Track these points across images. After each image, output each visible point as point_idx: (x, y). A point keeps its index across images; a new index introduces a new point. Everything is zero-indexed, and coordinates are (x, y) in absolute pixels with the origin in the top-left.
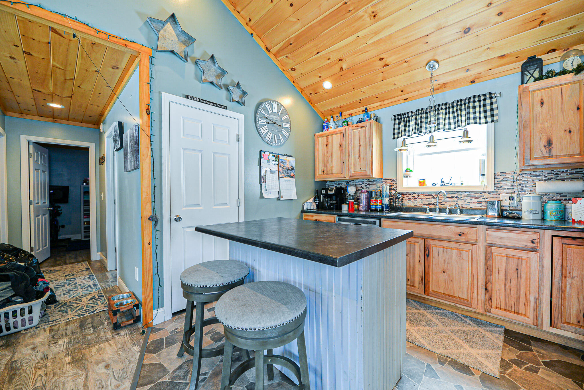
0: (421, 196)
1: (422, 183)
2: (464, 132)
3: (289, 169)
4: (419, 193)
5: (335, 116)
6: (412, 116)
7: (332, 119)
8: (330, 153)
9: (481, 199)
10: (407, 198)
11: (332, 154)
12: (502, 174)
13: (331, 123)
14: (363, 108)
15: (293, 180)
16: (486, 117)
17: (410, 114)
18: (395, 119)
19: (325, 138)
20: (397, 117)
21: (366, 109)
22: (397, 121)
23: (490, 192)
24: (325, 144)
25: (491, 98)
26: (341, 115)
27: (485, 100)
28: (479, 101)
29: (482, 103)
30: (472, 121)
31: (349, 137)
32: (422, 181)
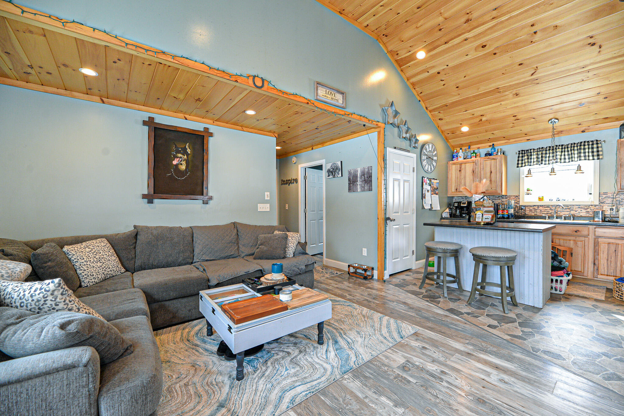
0: (541, 208)
1: (541, 199)
2: (578, 167)
3: (435, 189)
4: (538, 206)
5: (464, 148)
7: (461, 150)
8: (463, 177)
9: (589, 210)
10: (529, 209)
11: (465, 177)
12: (605, 193)
13: (461, 154)
14: (491, 144)
15: (437, 196)
16: (593, 156)
17: (532, 151)
18: (519, 154)
19: (459, 166)
20: (521, 152)
21: (493, 145)
22: (521, 155)
23: (595, 206)
24: (459, 169)
25: (597, 144)
26: (469, 148)
27: (593, 144)
28: (588, 145)
29: (590, 146)
30: (583, 158)
31: (482, 166)
32: (541, 197)
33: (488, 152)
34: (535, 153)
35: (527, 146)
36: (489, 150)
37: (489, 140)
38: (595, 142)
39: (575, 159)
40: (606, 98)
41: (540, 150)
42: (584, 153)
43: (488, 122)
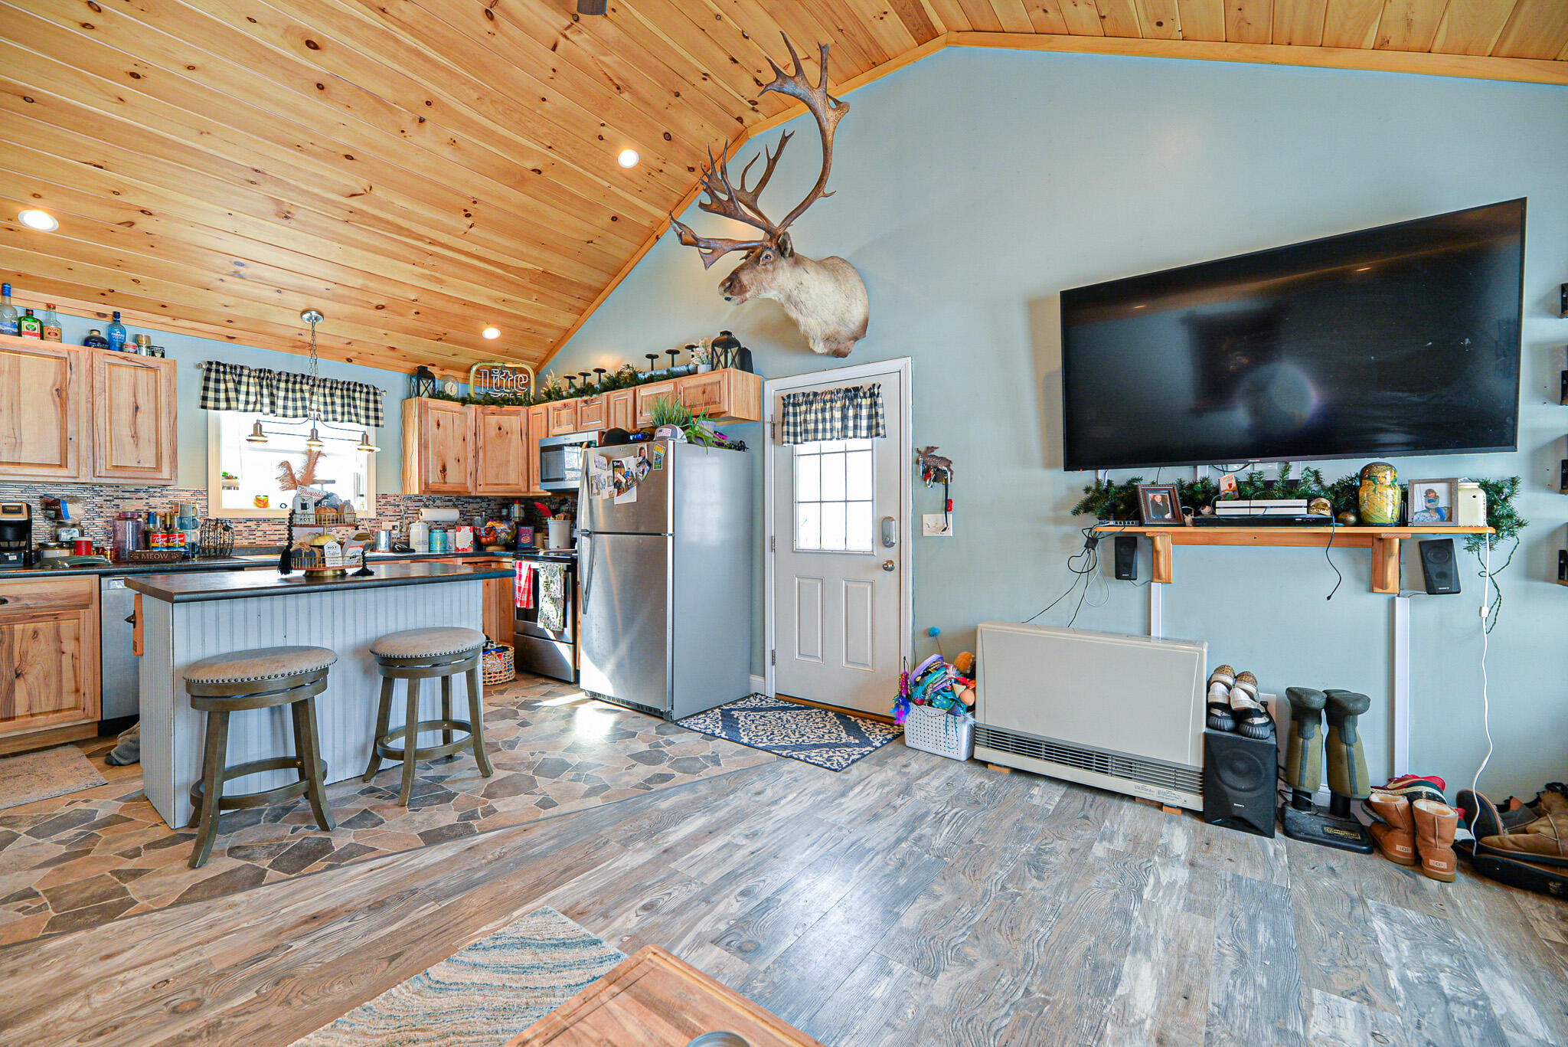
0: (264, 526)
1: (261, 502)
2: (363, 436)
4: (258, 521)
6: (249, 376)
11: (15, 407)
12: (384, 496)
14: (109, 310)
16: (367, 417)
17: (246, 372)
18: (209, 370)
20: (214, 366)
21: (116, 315)
22: (213, 375)
23: (370, 520)
25: (375, 394)
27: (368, 393)
28: (361, 392)
29: (363, 396)
30: (354, 418)
31: (98, 379)
32: (262, 498)
33: (95, 333)
34: (251, 380)
35: (230, 354)
36: (102, 327)
37: (106, 294)
38: (372, 390)
39: (339, 417)
40: (417, 313)
41: (264, 376)
42: (355, 407)
43: (151, 242)
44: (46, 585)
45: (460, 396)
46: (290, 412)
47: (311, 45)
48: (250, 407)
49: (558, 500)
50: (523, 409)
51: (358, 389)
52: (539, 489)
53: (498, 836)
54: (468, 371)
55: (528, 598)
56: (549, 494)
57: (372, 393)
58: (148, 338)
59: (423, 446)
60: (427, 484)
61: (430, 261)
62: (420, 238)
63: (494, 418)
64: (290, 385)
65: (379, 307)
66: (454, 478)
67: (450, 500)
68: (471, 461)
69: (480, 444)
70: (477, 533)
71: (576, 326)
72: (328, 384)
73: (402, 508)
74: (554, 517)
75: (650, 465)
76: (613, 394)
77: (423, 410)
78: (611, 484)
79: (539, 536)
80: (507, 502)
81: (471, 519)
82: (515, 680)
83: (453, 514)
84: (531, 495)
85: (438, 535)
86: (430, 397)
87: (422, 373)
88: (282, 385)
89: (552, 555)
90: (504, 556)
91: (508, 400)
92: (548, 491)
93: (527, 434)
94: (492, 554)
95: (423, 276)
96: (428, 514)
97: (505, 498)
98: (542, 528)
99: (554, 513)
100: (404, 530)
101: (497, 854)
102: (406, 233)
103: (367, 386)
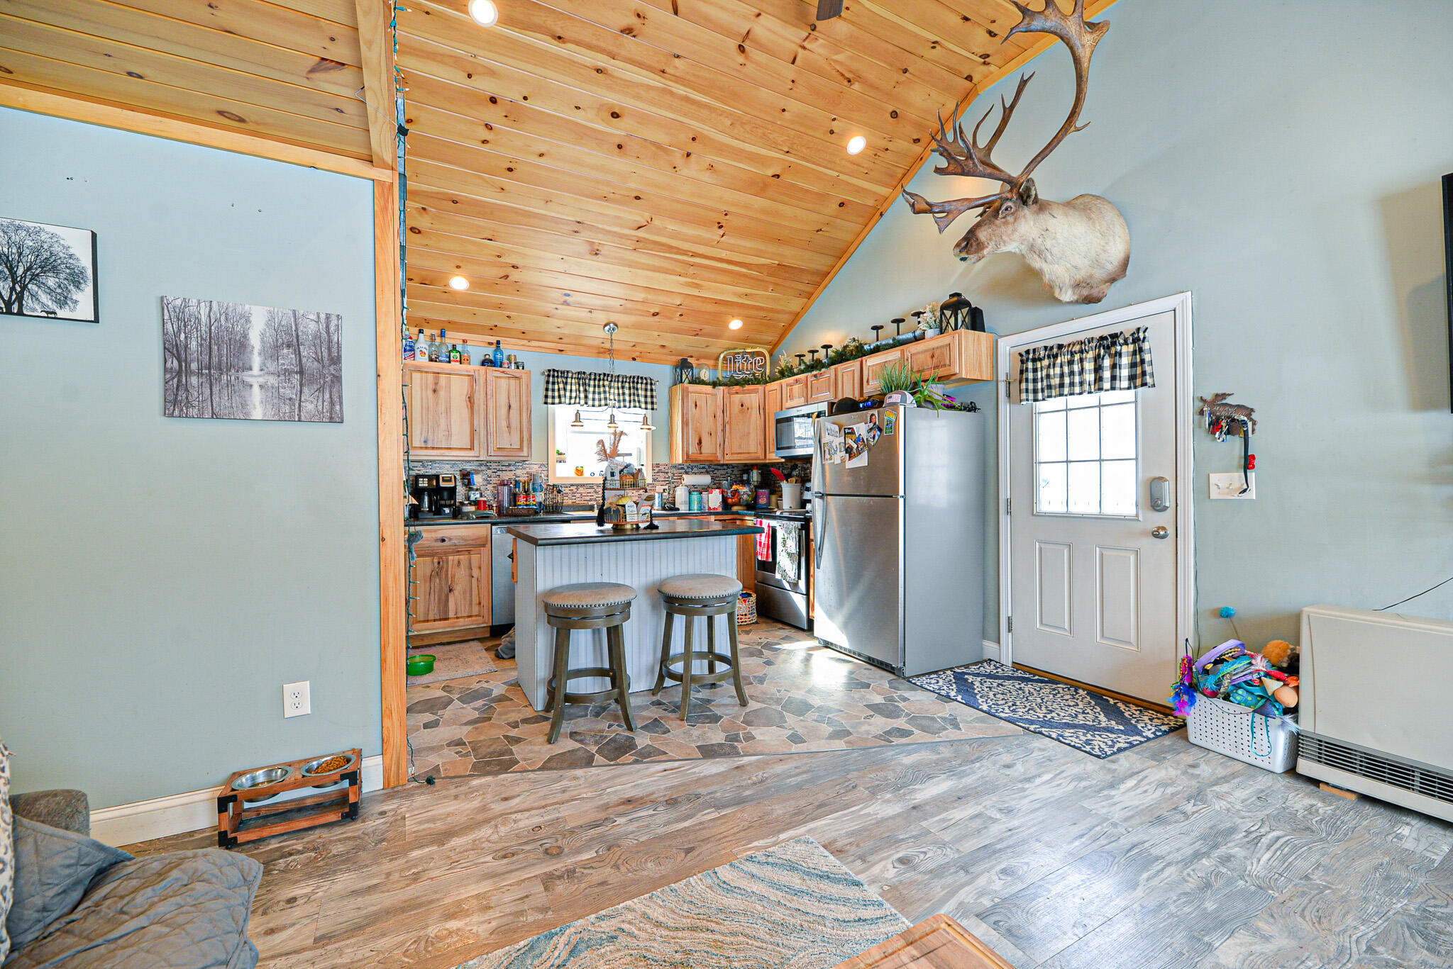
0: (581, 490)
1: (579, 472)
2: (644, 418)
4: (577, 485)
6: (572, 378)
7: (421, 335)
8: (442, 408)
11: (448, 411)
12: (658, 465)
13: (422, 344)
14: (494, 339)
16: (646, 403)
17: (570, 375)
18: (549, 376)
19: (431, 376)
20: (552, 373)
21: (498, 342)
22: (551, 379)
24: (431, 386)
25: (651, 384)
26: (442, 335)
27: (646, 384)
28: (642, 383)
29: (643, 386)
30: (637, 404)
31: (489, 388)
32: (579, 468)
33: (487, 357)
34: (573, 381)
35: (560, 363)
36: (490, 351)
37: (493, 329)
38: (649, 381)
39: (627, 404)
40: (681, 315)
41: (581, 377)
42: (638, 395)
43: (518, 288)
44: (463, 530)
45: (711, 380)
46: (597, 403)
47: (615, 115)
48: (573, 401)
49: (789, 465)
50: (760, 387)
51: (640, 381)
52: (774, 457)
53: (758, 761)
54: (717, 359)
55: (767, 552)
56: (783, 460)
57: (649, 383)
58: (515, 356)
59: (685, 424)
60: (688, 455)
61: (691, 270)
62: (685, 253)
63: (738, 397)
64: (597, 382)
65: (655, 314)
66: (708, 449)
67: (704, 468)
68: (720, 434)
69: (727, 419)
70: (725, 494)
71: (805, 309)
72: (621, 379)
73: (670, 474)
74: (787, 481)
75: (880, 430)
76: (840, 367)
77: (685, 393)
78: (843, 449)
79: (774, 498)
80: (747, 468)
81: (720, 483)
82: (756, 623)
83: (706, 479)
84: (767, 461)
85: (695, 496)
86: (690, 383)
87: (684, 365)
88: (592, 383)
89: (786, 514)
90: (746, 515)
91: (748, 381)
92: (782, 457)
93: (764, 409)
94: (737, 513)
95: (687, 284)
96: (689, 479)
97: (746, 465)
98: (776, 491)
99: (787, 477)
100: (671, 492)
101: (760, 777)
102: (675, 250)
103: (646, 378)
